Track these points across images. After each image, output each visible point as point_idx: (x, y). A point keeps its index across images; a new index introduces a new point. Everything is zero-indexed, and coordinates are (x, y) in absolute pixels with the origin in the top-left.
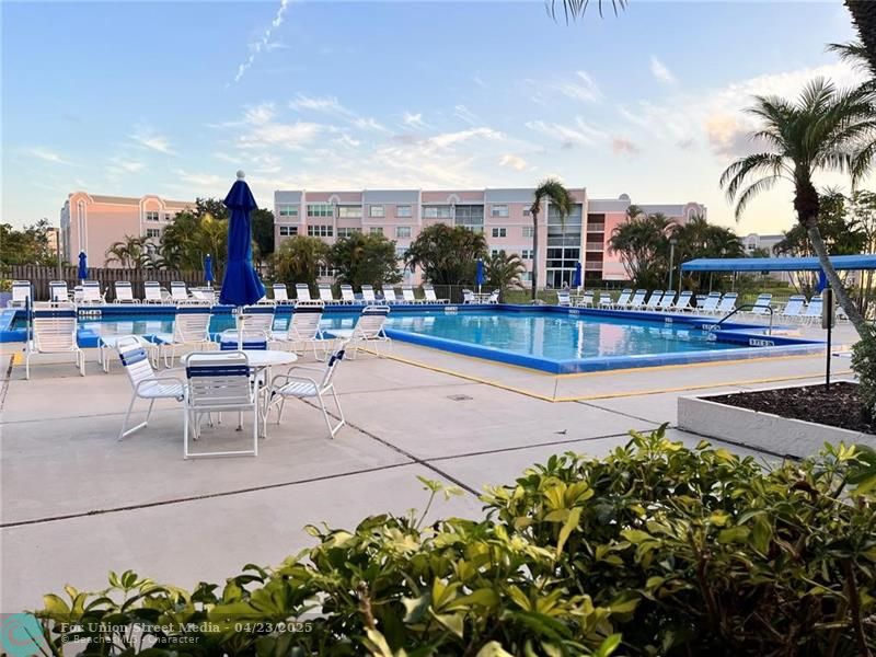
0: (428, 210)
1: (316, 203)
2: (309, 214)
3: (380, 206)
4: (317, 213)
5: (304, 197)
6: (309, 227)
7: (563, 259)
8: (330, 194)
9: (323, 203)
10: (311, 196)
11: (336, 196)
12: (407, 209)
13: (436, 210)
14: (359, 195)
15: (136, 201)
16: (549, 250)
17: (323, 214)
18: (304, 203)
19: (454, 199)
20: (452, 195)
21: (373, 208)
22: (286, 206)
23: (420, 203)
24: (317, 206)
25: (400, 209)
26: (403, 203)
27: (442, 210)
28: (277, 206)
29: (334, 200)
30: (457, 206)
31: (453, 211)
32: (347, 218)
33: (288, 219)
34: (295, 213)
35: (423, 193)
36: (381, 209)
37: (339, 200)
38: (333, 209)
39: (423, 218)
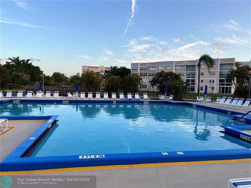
0: (177, 67)
1: (143, 66)
2: (141, 70)
3: (162, 66)
4: (143, 69)
5: (139, 65)
6: (141, 74)
7: (225, 83)
8: (147, 63)
9: (145, 66)
10: (142, 64)
11: (148, 64)
12: (170, 67)
13: (179, 67)
14: (155, 63)
15: (98, 68)
16: (220, 79)
17: (145, 69)
18: (139, 66)
19: (186, 63)
20: (185, 62)
21: (159, 67)
22: (134, 68)
23: (174, 65)
24: (143, 67)
25: (167, 67)
26: (168, 65)
27: (182, 67)
28: (132, 67)
29: (148, 65)
30: (186, 65)
31: (185, 68)
32: (152, 70)
33: (135, 71)
34: (137, 69)
35: (175, 62)
36: (162, 67)
37: (149, 65)
38: (148, 68)
39: (175, 70)
